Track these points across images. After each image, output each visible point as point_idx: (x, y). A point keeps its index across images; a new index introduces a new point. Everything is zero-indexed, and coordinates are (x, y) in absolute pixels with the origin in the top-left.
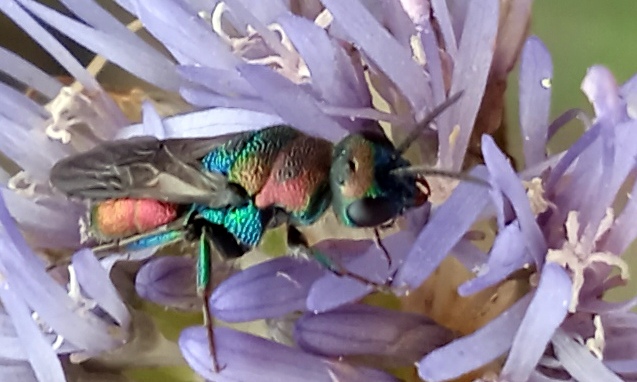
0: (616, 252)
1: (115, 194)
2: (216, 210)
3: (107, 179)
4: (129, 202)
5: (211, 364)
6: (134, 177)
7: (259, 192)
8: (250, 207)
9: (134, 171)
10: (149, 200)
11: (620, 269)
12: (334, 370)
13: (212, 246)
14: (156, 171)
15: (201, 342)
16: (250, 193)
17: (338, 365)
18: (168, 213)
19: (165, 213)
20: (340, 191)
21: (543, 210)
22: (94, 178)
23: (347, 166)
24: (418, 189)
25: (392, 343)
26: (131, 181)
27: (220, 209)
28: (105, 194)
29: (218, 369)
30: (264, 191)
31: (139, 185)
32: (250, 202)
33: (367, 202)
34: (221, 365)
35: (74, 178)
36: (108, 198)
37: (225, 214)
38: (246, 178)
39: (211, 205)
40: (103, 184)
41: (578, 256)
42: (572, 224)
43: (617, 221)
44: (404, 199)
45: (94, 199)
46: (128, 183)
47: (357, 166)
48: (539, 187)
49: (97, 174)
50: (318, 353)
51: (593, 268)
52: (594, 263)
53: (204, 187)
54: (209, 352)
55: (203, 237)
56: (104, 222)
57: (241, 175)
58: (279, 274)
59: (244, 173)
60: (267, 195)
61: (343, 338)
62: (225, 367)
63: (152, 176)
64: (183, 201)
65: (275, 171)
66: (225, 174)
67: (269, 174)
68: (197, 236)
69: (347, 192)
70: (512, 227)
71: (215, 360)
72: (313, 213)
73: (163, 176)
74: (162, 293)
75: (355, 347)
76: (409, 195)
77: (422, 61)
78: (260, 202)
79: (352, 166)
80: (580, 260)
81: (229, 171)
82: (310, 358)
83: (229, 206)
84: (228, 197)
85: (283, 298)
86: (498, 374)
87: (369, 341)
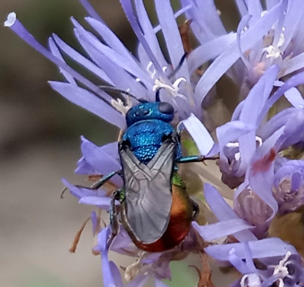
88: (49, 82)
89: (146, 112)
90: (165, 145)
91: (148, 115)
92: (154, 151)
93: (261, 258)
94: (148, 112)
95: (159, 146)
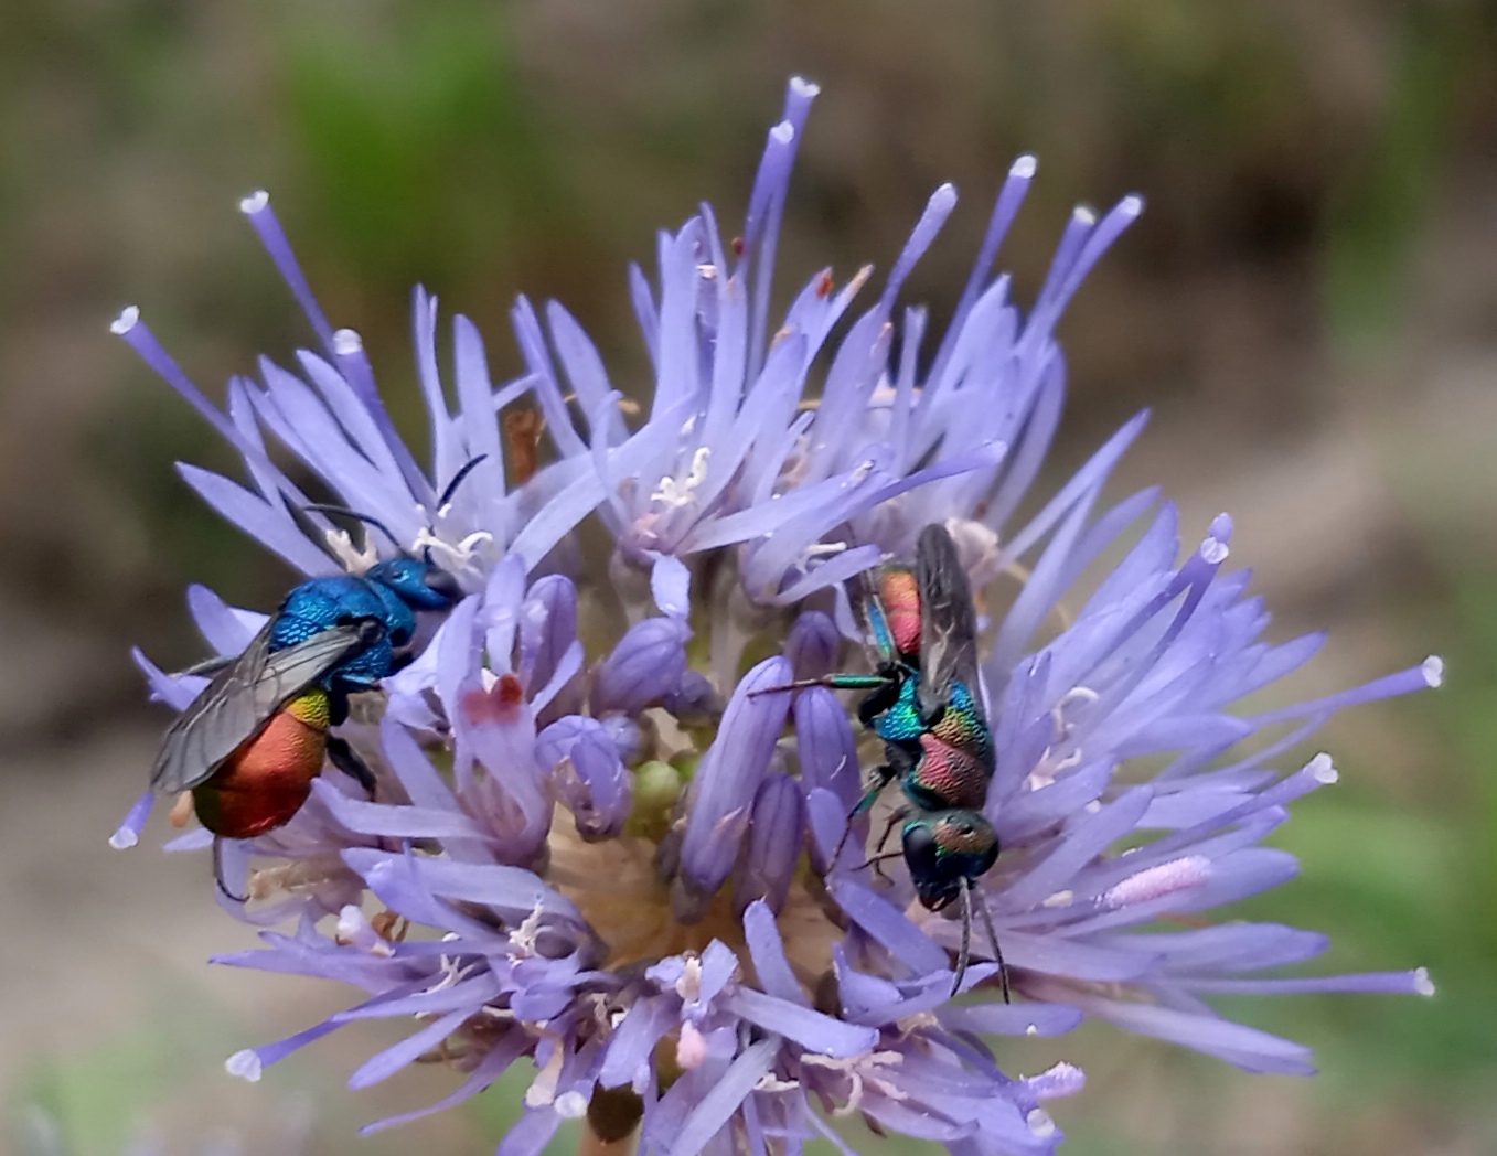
0: (864, 1101)
1: (924, 592)
2: (915, 693)
3: (937, 582)
4: (916, 606)
5: (756, 688)
6: (942, 610)
7: (936, 738)
8: (920, 728)
9: (947, 611)
10: (919, 626)
11: (844, 1106)
12: (740, 815)
13: (874, 689)
14: (948, 632)
15: (779, 679)
16: (934, 728)
17: (746, 818)
18: (906, 645)
19: (906, 642)
20: (941, 819)
21: (901, 1028)
22: (938, 569)
23: (967, 826)
24: (939, 899)
25: (761, 874)
26: (939, 607)
27: (915, 696)
28: (923, 581)
29: (751, 696)
30: (938, 742)
31: (934, 614)
32: (926, 728)
33: (931, 846)
34: (754, 699)
35: (936, 548)
36: (918, 582)
37: (911, 702)
38: (950, 724)
39: (919, 688)
40: (933, 577)
41: (859, 1064)
42: (891, 1057)
43: (896, 1103)
44: (931, 885)
45: (917, 568)
46: (935, 603)
47: (967, 836)
48: (928, 1023)
49: (942, 571)
50: (758, 798)
51: (847, 1078)
52: (851, 1081)
53: (938, 681)
54: (768, 686)
55: (885, 680)
56: (893, 581)
57: (952, 719)
58: (844, 758)
59: (955, 722)
60: (933, 745)
61: (774, 823)
62: (753, 703)
63: (945, 626)
64: (922, 660)
65: (956, 753)
66: (951, 703)
67: (954, 747)
68: (883, 674)
69: (940, 826)
70: (896, 995)
71: (761, 693)
72: (917, 792)
73: (945, 639)
74: (805, 638)
75: (762, 835)
76: (934, 890)
77: (1047, 903)
78: (926, 738)
79: (967, 831)
80: (854, 1066)
81: (954, 706)
82: (753, 790)
83: (921, 707)
84: (929, 706)
85: (820, 762)
86: (741, 983)
87: (767, 850)
88: (180, 465)
89: (396, 573)
90: (338, 633)
91: (398, 581)
92: (304, 634)
93: (496, 906)
94: (399, 576)
95: (321, 629)
